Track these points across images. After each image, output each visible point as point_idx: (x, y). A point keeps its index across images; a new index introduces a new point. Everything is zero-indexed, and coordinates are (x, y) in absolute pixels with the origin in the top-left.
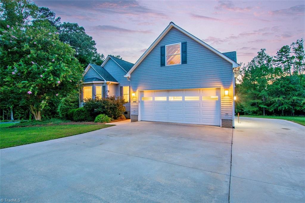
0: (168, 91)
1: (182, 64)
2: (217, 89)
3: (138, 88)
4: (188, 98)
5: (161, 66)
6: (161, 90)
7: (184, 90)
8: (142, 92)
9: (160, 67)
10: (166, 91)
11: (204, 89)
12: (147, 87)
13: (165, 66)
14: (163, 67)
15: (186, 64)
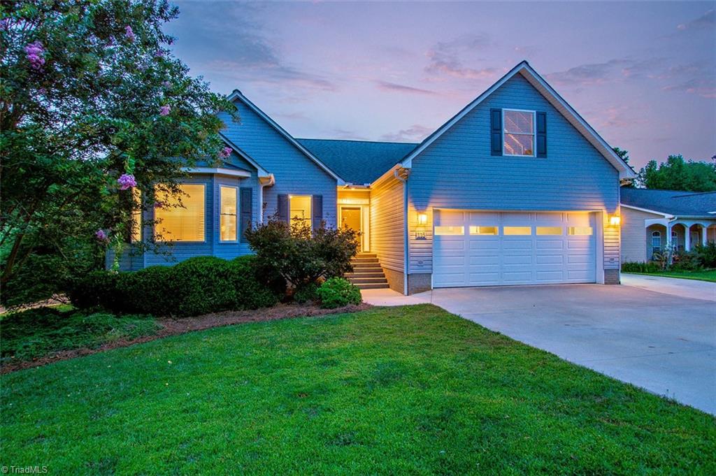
0: (501, 213)
1: (538, 157)
2: (590, 213)
3: (431, 201)
4: (541, 231)
5: (492, 155)
6: (487, 210)
7: (534, 213)
8: (436, 212)
9: (490, 156)
10: (497, 213)
11: (571, 214)
12: (456, 201)
13: (501, 155)
14: (496, 157)
15: (545, 159)
